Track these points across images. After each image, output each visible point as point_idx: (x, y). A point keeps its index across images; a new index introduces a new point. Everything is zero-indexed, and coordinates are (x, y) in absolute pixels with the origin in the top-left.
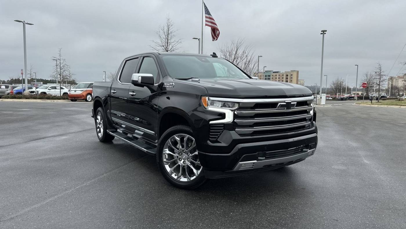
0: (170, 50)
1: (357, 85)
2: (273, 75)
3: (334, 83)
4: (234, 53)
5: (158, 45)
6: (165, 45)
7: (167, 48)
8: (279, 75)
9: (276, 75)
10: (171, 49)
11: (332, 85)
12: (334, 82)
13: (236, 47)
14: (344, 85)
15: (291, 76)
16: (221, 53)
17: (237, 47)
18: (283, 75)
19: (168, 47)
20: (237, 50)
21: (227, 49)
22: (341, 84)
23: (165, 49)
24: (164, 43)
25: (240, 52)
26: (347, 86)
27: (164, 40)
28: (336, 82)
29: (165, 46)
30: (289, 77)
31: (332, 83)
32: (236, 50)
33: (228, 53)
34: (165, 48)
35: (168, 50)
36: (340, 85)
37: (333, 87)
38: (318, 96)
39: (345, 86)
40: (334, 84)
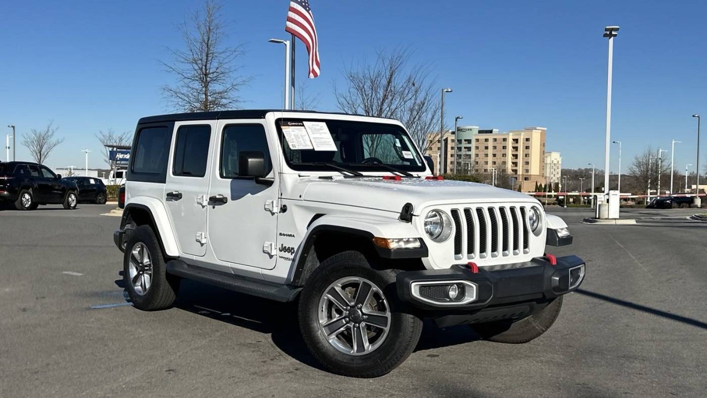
0: (213, 73)
1: (699, 168)
2: (477, 140)
3: (640, 163)
4: (384, 82)
5: (182, 60)
6: (201, 60)
7: (206, 66)
8: (495, 140)
9: (486, 140)
10: (217, 69)
11: (634, 167)
12: (640, 160)
13: (389, 67)
14: (664, 168)
15: (527, 144)
16: (349, 81)
17: (391, 68)
18: (505, 140)
19: (208, 65)
20: (391, 76)
21: (367, 72)
22: (657, 165)
23: (201, 69)
24: (197, 54)
25: (399, 81)
26: (674, 172)
27: (198, 45)
28: (644, 161)
29: (200, 62)
30: (521, 146)
31: (634, 161)
32: (388, 74)
33: (368, 83)
34: (200, 66)
35: (209, 74)
36: (654, 168)
37: (638, 172)
38: (601, 197)
39: (668, 171)
40: (639, 165)
